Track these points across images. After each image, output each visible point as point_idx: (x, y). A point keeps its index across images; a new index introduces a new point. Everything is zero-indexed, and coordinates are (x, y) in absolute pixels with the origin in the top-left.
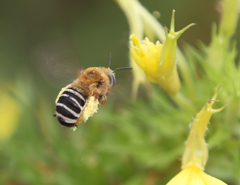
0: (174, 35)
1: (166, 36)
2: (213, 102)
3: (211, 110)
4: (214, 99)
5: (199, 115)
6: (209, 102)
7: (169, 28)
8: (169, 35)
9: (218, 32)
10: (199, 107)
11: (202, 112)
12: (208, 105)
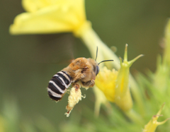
0: (127, 63)
1: (121, 65)
2: (158, 117)
3: (156, 123)
4: (159, 114)
5: (146, 126)
6: (155, 116)
7: (123, 58)
8: (123, 64)
9: (162, 62)
10: (147, 120)
11: (149, 124)
12: (154, 118)
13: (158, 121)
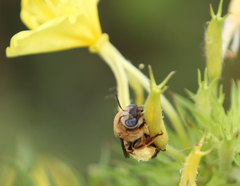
2: (201, 145)
3: (198, 153)
4: (202, 141)
5: (187, 159)
6: (197, 145)
11: (190, 155)
12: (196, 148)
13: (202, 150)
